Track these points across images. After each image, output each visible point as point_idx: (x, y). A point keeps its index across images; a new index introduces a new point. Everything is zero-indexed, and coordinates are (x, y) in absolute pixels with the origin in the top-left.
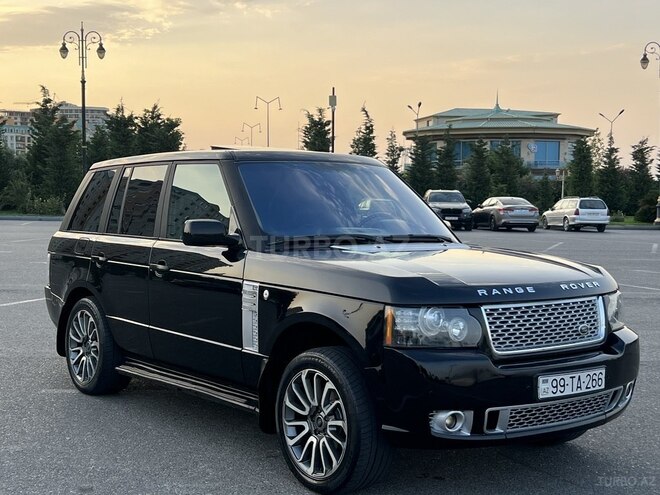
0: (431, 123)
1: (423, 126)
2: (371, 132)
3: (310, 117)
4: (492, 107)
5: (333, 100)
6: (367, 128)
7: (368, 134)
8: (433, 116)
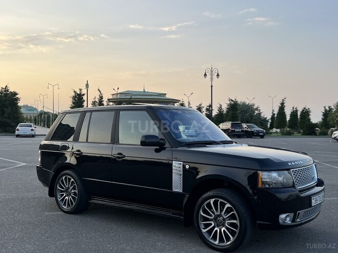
0: (118, 96)
1: (115, 97)
2: (102, 98)
3: (75, 92)
4: (142, 90)
5: (87, 86)
6: (100, 97)
7: (101, 99)
8: (119, 93)
